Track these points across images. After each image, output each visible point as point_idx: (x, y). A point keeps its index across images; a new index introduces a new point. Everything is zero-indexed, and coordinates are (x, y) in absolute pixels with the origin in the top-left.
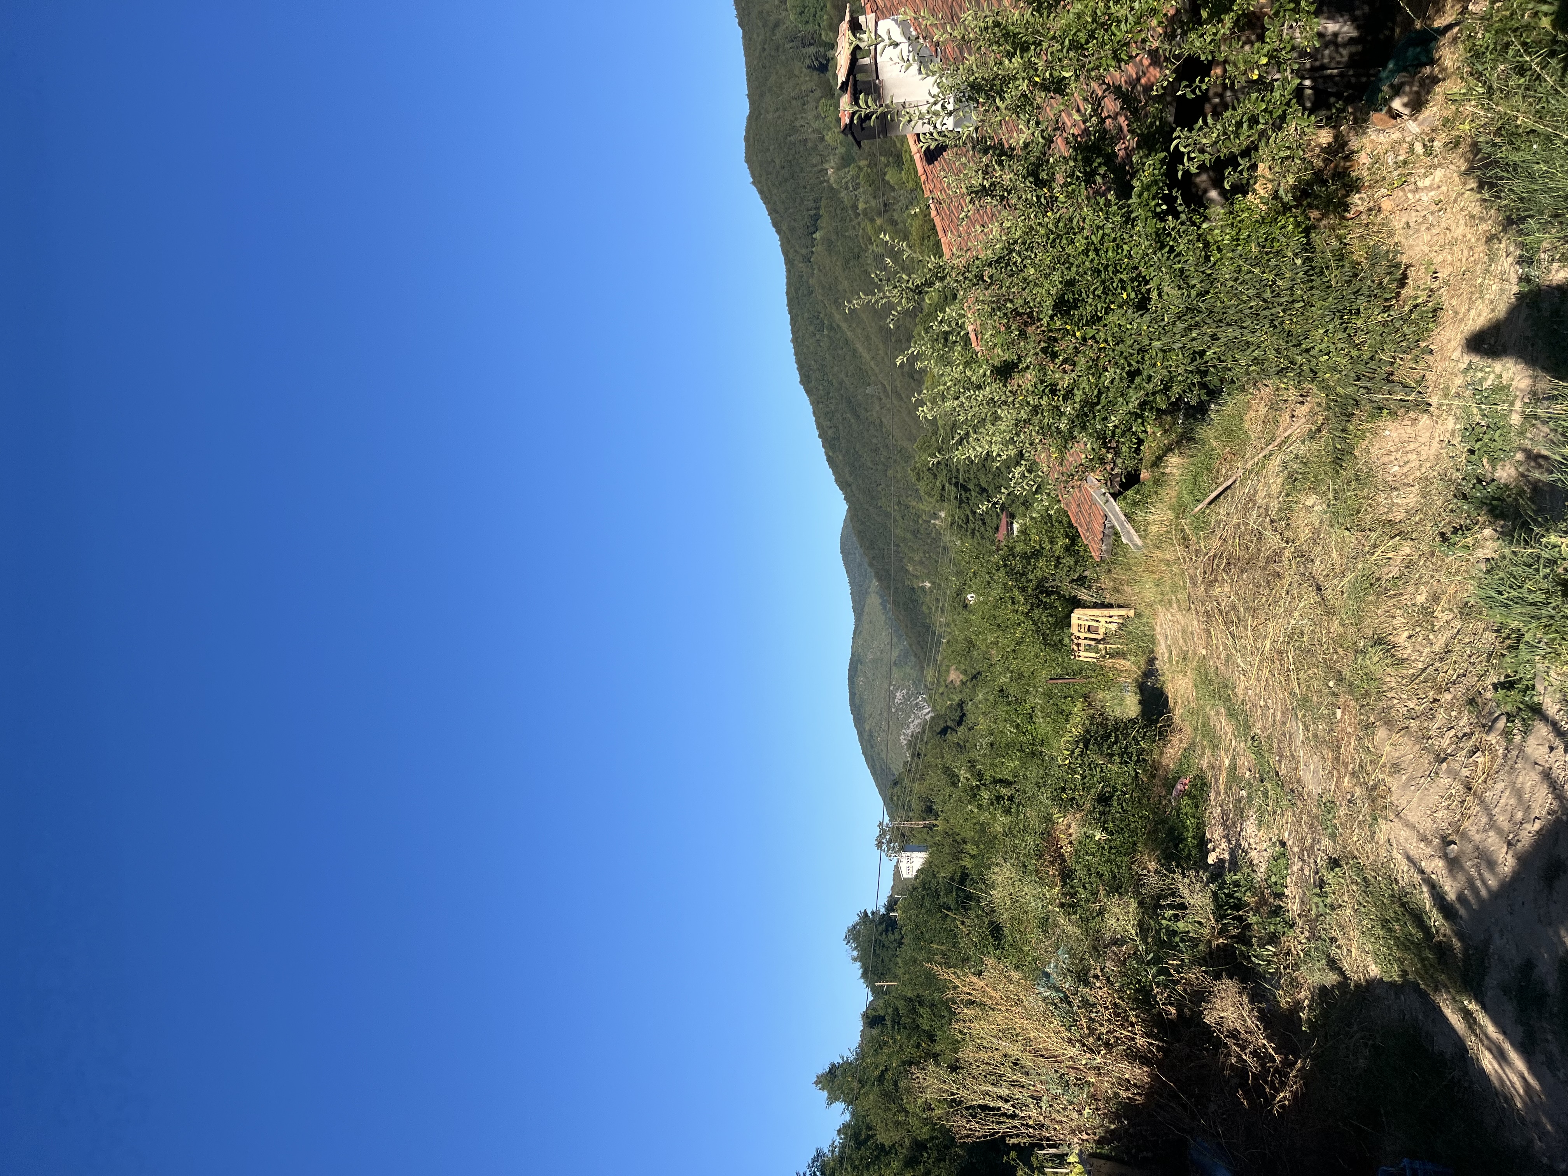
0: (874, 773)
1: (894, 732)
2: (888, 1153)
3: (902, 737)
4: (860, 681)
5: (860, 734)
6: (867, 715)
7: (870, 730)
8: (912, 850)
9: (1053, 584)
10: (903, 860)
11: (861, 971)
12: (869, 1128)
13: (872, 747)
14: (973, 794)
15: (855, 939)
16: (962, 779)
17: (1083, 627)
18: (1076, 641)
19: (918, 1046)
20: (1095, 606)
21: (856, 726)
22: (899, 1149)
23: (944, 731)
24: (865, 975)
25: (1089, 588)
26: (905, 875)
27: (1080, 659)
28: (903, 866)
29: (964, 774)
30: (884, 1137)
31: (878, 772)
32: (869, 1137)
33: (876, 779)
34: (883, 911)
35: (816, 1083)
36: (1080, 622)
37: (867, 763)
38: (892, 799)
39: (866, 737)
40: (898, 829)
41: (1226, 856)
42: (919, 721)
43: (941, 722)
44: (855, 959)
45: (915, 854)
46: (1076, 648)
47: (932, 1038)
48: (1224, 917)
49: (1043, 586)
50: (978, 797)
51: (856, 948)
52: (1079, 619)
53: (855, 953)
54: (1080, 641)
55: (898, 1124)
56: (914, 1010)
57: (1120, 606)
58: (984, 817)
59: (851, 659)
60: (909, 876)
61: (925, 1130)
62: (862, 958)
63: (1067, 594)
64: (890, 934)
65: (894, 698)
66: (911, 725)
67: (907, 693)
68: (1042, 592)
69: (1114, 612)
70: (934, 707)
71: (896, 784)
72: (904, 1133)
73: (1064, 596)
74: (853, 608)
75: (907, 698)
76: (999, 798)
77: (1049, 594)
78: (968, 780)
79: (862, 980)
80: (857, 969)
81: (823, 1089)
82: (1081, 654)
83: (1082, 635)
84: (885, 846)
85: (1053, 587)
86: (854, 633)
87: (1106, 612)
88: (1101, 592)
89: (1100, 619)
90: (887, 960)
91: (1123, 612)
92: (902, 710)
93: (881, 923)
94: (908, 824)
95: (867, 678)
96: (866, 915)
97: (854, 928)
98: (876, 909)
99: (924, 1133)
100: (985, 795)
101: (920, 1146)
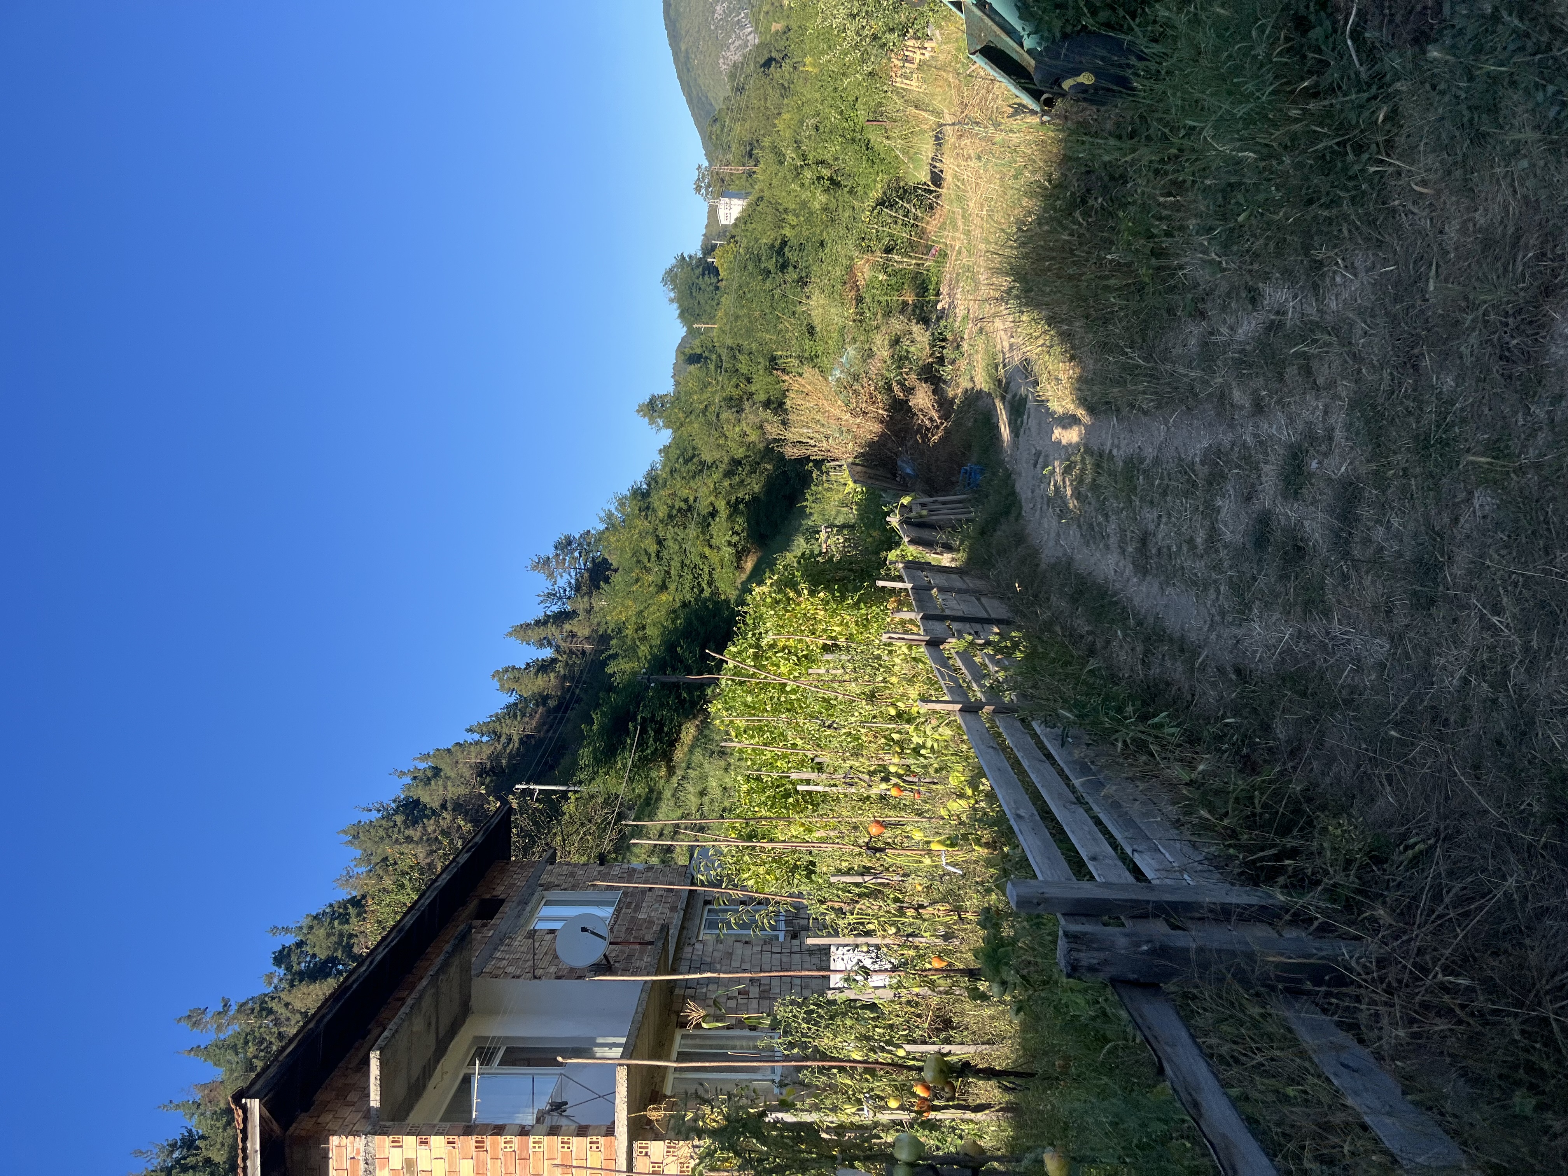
0: (690, 101)
1: (713, 54)
2: (709, 468)
3: (721, 61)
5: (676, 54)
6: (683, 33)
7: (687, 50)
8: (731, 196)
10: (722, 207)
11: (678, 312)
12: (694, 449)
13: (688, 70)
14: (797, 172)
15: (673, 281)
16: (787, 158)
19: (737, 386)
21: (670, 44)
22: (720, 465)
23: (768, 63)
24: (682, 315)
26: (723, 221)
28: (722, 212)
29: (790, 154)
30: (707, 456)
32: (694, 456)
33: (692, 109)
34: (700, 255)
35: (638, 411)
38: (710, 138)
39: (682, 59)
40: (717, 173)
41: (947, 307)
42: (740, 42)
43: (765, 52)
44: (672, 301)
45: (735, 201)
47: (749, 380)
48: (935, 346)
50: (801, 176)
51: (673, 289)
53: (672, 295)
55: (719, 446)
56: (734, 357)
58: (805, 195)
60: (727, 223)
61: (741, 450)
62: (679, 300)
64: (706, 277)
65: (714, 13)
66: (732, 47)
67: (728, 7)
70: (757, 28)
71: (715, 121)
72: (724, 453)
75: (728, 13)
76: (820, 179)
78: (793, 159)
79: (679, 320)
80: (674, 310)
81: (644, 416)
84: (703, 191)
89: (915, 50)
90: (702, 302)
92: (722, 28)
93: (698, 267)
94: (727, 170)
96: (684, 258)
97: (671, 270)
98: (693, 253)
99: (740, 453)
100: (808, 174)
101: (736, 462)
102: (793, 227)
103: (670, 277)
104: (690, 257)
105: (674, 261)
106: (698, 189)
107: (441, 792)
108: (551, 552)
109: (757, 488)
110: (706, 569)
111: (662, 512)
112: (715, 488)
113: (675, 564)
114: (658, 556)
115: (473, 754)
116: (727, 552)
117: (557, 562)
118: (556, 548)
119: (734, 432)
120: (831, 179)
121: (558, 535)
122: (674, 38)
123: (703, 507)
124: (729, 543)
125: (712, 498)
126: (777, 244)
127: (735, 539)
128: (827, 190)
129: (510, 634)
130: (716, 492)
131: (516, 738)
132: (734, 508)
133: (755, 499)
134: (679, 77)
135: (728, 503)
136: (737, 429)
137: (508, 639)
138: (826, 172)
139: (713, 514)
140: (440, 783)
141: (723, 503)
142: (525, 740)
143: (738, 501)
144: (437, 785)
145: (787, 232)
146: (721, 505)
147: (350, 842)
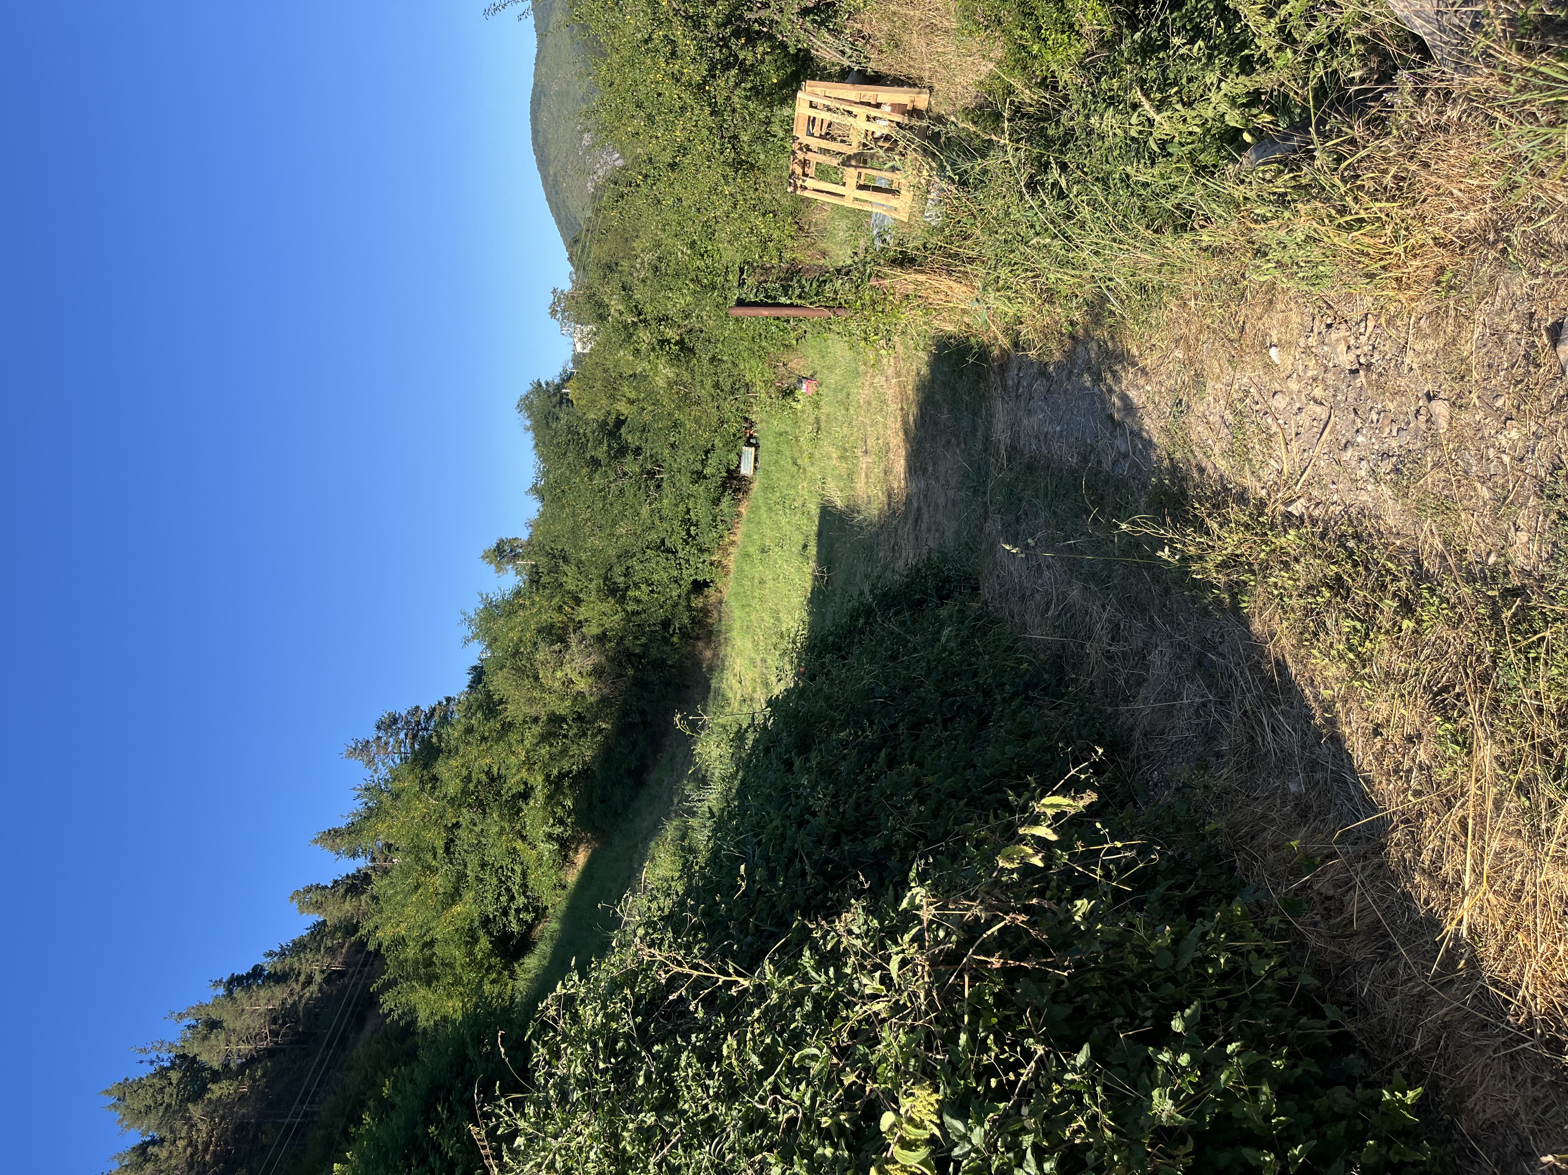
0: (559, 222)
1: (581, 178)
3: (590, 184)
4: (544, 116)
5: (544, 178)
6: (551, 157)
7: (555, 174)
9: (764, 14)
13: (557, 193)
14: (628, 332)
15: (528, 409)
16: (612, 311)
17: (818, 123)
18: (800, 155)
20: (844, 76)
21: (539, 169)
25: (836, 33)
27: (806, 194)
29: (615, 305)
31: (564, 221)
33: (561, 229)
34: (557, 382)
36: (812, 113)
37: (552, 211)
39: (550, 182)
42: (608, 167)
46: (799, 170)
49: (741, 18)
50: (635, 338)
51: (528, 417)
52: (812, 105)
53: (528, 423)
54: (810, 156)
57: (898, 82)
59: (533, 90)
63: (791, 43)
64: (564, 406)
65: (581, 140)
66: (599, 171)
68: (736, 34)
69: (888, 96)
71: (576, 242)
73: (784, 46)
74: (535, 26)
76: (663, 342)
77: (752, 38)
78: (621, 313)
82: (809, 183)
83: (814, 143)
85: (762, 23)
86: (537, 59)
87: (871, 93)
88: (860, 43)
89: (855, 109)
91: (903, 96)
92: (589, 153)
93: (555, 395)
95: (552, 114)
96: (540, 385)
97: (527, 397)
98: (550, 380)
99: (562, 708)
100: (645, 336)
101: (556, 720)
102: (631, 402)
103: (526, 404)
104: (547, 384)
105: (530, 388)
106: (553, 313)
107: (223, 1047)
108: (371, 734)
109: (589, 754)
110: (518, 868)
111: (452, 787)
112: (528, 758)
113: (473, 861)
114: (447, 850)
115: (262, 1002)
116: (547, 848)
117: (378, 746)
118: (378, 728)
119: (553, 679)
120: (681, 343)
121: (381, 713)
122: (543, 163)
123: (513, 783)
124: (550, 837)
125: (524, 774)
126: (611, 420)
127: (558, 830)
128: (674, 360)
129: (316, 841)
130: (529, 764)
131: (318, 978)
132: (556, 784)
133: (586, 773)
134: (548, 199)
135: (548, 776)
136: (559, 674)
137: (313, 846)
138: (672, 334)
139: (526, 794)
140: (222, 1037)
141: (540, 778)
142: (330, 977)
143: (562, 776)
144: (218, 1040)
145: (623, 407)
146: (537, 780)
147: (114, 1105)
